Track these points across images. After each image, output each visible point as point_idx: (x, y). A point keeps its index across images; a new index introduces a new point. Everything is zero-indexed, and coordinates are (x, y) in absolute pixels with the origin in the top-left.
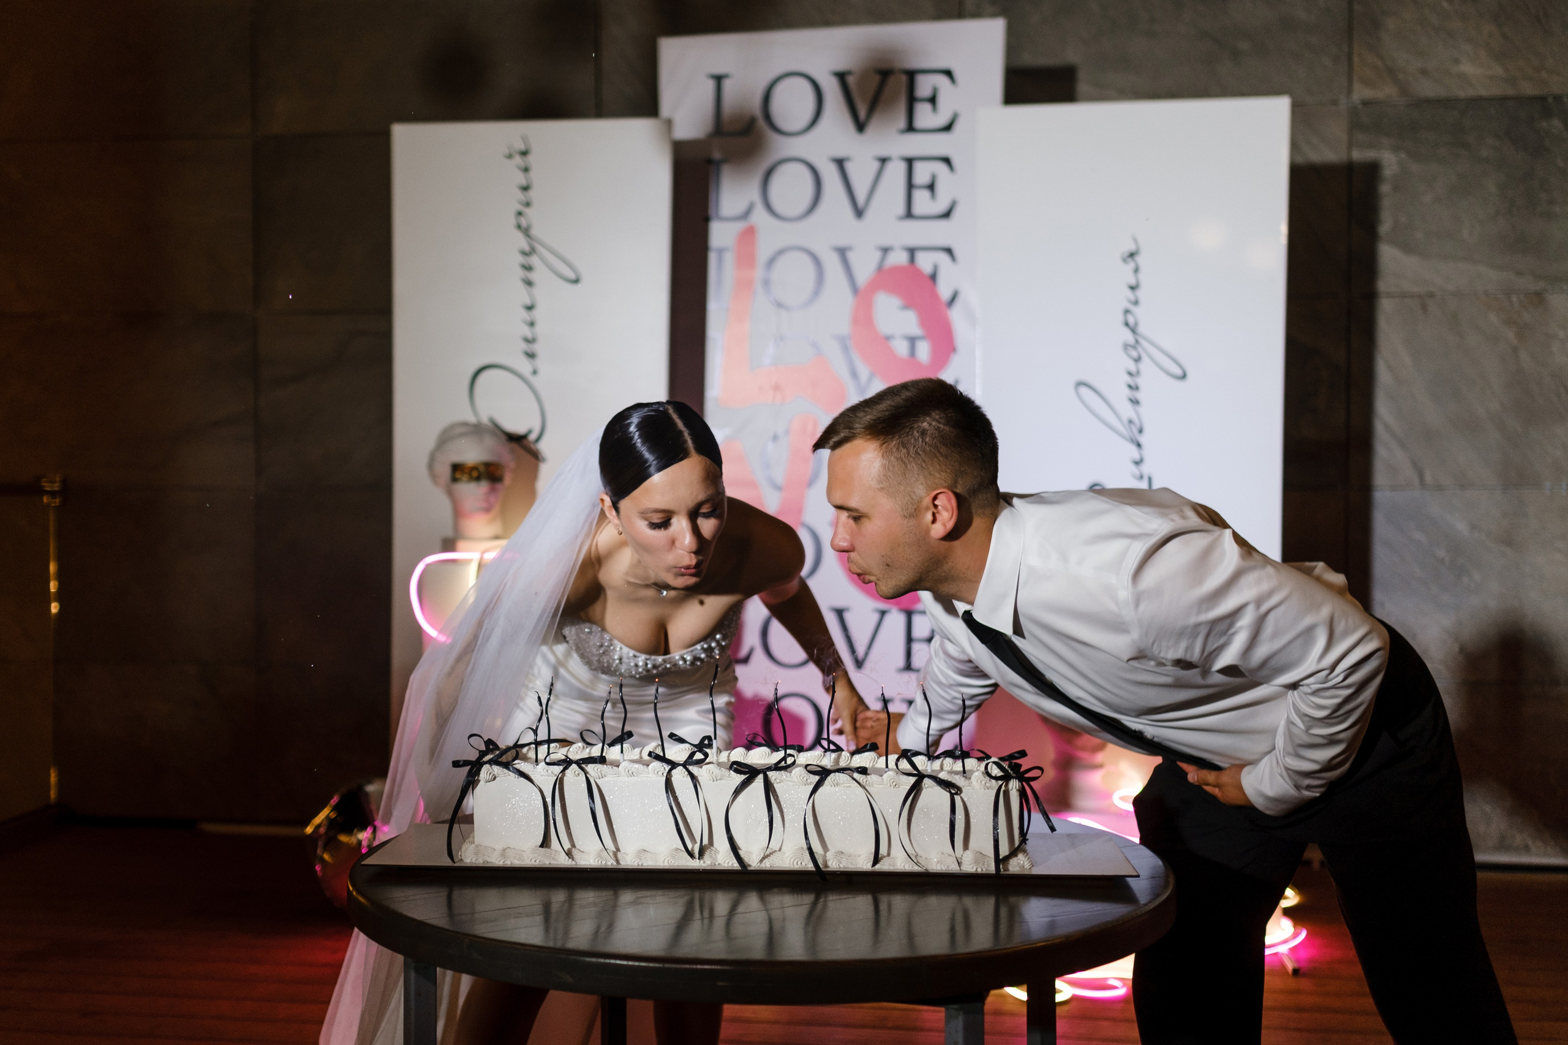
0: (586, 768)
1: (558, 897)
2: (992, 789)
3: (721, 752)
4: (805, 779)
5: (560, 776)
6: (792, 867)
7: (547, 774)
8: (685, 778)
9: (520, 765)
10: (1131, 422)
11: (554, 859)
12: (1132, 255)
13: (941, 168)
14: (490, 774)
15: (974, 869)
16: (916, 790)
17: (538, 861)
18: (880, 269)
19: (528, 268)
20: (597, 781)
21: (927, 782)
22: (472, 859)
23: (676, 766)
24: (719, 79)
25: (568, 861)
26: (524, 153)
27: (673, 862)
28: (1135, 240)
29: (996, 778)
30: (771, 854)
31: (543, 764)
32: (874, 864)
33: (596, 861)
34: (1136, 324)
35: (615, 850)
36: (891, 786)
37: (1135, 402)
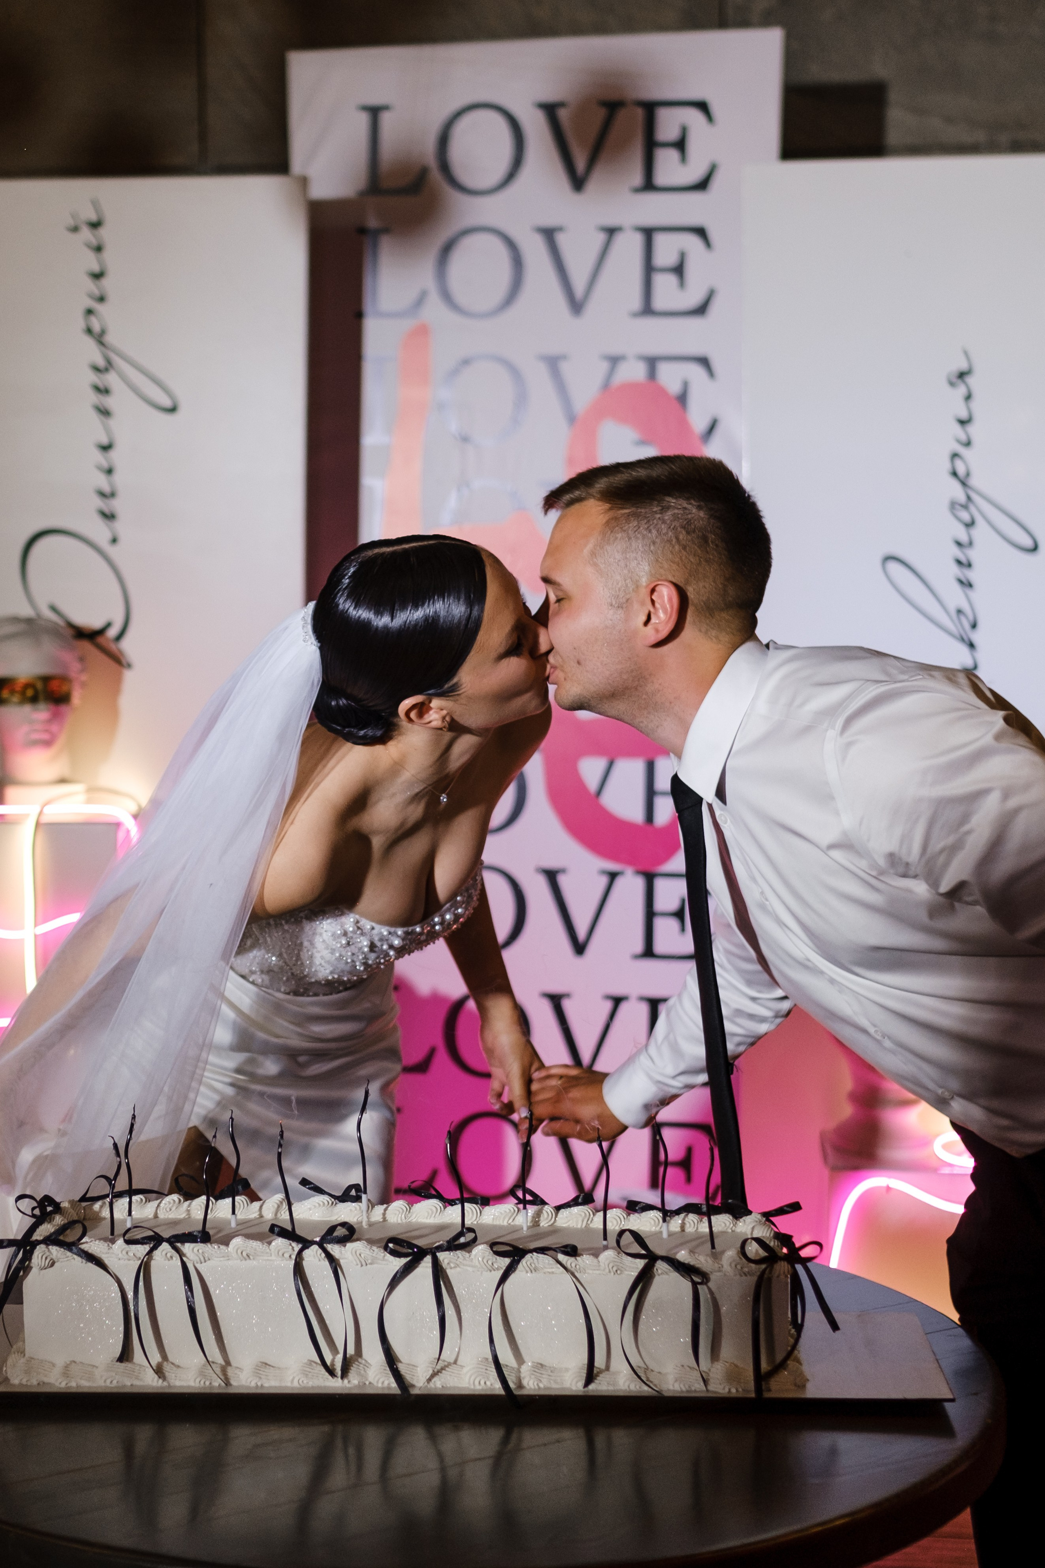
0: (182, 1248)
1: (144, 1434)
2: (750, 1275)
3: (373, 1207)
4: (490, 1263)
5: (145, 1259)
6: (472, 1387)
7: (126, 1257)
8: (322, 1262)
9: (91, 1245)
10: (959, 612)
11: (137, 1378)
12: (962, 375)
13: (692, 242)
14: (46, 1258)
15: (727, 1390)
16: (644, 1279)
17: (115, 1382)
18: (606, 386)
19: (103, 391)
20: (198, 1266)
21: (660, 1266)
22: (21, 1380)
23: (308, 1244)
24: (375, 112)
25: (158, 1382)
26: (95, 225)
27: (305, 1382)
28: (966, 354)
29: (758, 1262)
30: (443, 1369)
31: (120, 1242)
32: (586, 1385)
33: (198, 1380)
34: (968, 474)
35: (223, 1363)
36: (610, 1272)
37: (966, 584)
